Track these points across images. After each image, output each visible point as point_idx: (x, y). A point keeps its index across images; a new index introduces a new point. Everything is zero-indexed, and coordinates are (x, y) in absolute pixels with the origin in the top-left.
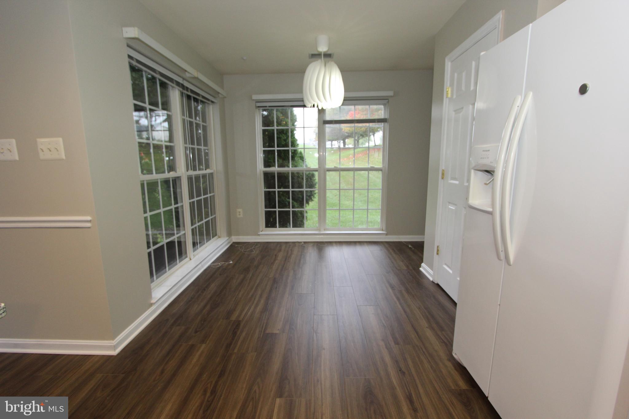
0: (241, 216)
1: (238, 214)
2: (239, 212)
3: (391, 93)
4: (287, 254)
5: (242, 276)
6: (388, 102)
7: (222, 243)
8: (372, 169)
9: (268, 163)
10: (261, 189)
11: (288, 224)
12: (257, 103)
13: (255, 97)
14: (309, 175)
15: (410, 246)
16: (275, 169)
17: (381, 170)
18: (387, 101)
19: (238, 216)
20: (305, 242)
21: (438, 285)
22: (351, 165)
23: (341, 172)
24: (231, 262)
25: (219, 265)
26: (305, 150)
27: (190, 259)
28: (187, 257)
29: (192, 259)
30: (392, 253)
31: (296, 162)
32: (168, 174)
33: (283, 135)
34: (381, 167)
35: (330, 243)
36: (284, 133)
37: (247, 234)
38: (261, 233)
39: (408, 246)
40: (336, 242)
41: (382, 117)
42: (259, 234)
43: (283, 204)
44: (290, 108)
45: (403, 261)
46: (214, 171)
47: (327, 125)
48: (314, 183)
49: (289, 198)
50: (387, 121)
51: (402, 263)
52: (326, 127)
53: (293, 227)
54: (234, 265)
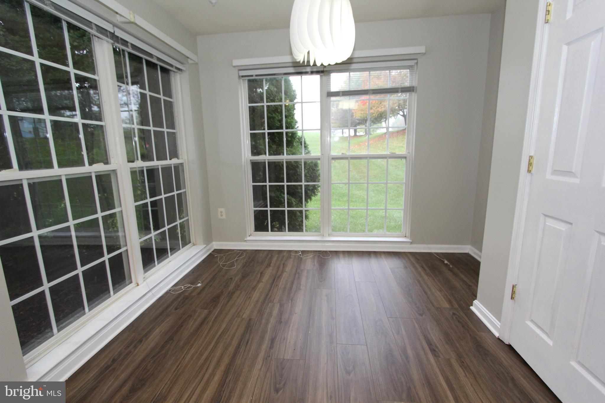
0: (224, 217)
1: (219, 214)
2: (221, 212)
3: (421, 49)
4: (277, 272)
5: (206, 311)
6: (417, 63)
7: (196, 253)
8: (394, 157)
9: (256, 150)
10: (248, 184)
11: (283, 227)
12: (240, 72)
13: (236, 62)
14: (310, 164)
15: (446, 262)
16: (266, 158)
17: (405, 158)
18: (416, 61)
19: (220, 217)
20: (303, 252)
21: (510, 347)
22: (364, 153)
23: (352, 161)
24: (199, 285)
25: (182, 289)
26: (304, 132)
27: (137, 285)
28: (131, 282)
29: (139, 284)
30: (423, 273)
31: (294, 149)
32: (91, 167)
33: (277, 114)
34: (405, 153)
35: (336, 253)
36: (278, 112)
37: (232, 240)
38: (249, 238)
39: (443, 262)
40: (344, 252)
41: (407, 84)
42: (245, 239)
43: (277, 202)
44: (285, 77)
45: (440, 291)
46: (185, 160)
47: (333, 99)
48: (317, 174)
49: (284, 194)
50: (415, 90)
51: (439, 293)
52: (331, 101)
53: (289, 231)
54: (203, 289)
